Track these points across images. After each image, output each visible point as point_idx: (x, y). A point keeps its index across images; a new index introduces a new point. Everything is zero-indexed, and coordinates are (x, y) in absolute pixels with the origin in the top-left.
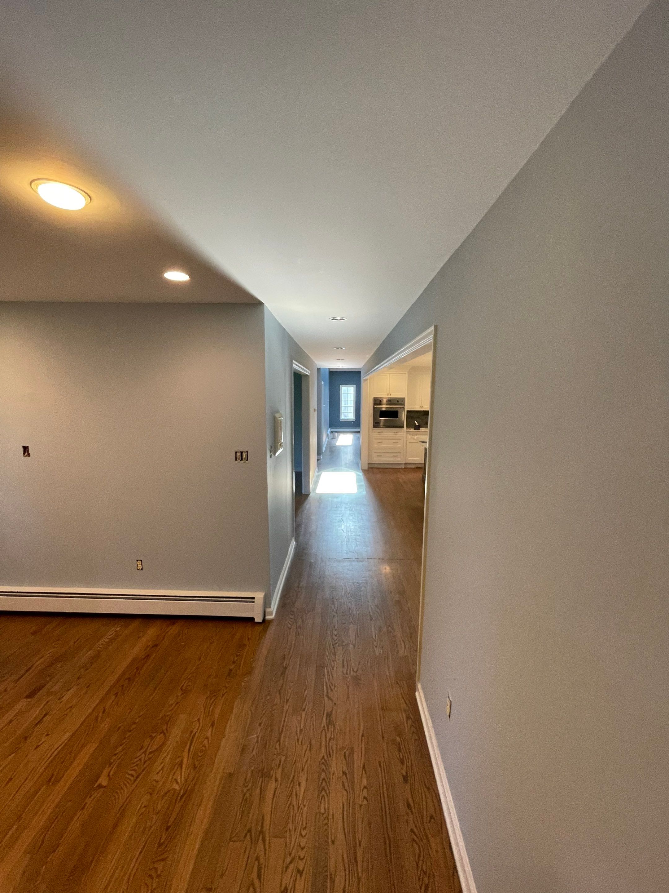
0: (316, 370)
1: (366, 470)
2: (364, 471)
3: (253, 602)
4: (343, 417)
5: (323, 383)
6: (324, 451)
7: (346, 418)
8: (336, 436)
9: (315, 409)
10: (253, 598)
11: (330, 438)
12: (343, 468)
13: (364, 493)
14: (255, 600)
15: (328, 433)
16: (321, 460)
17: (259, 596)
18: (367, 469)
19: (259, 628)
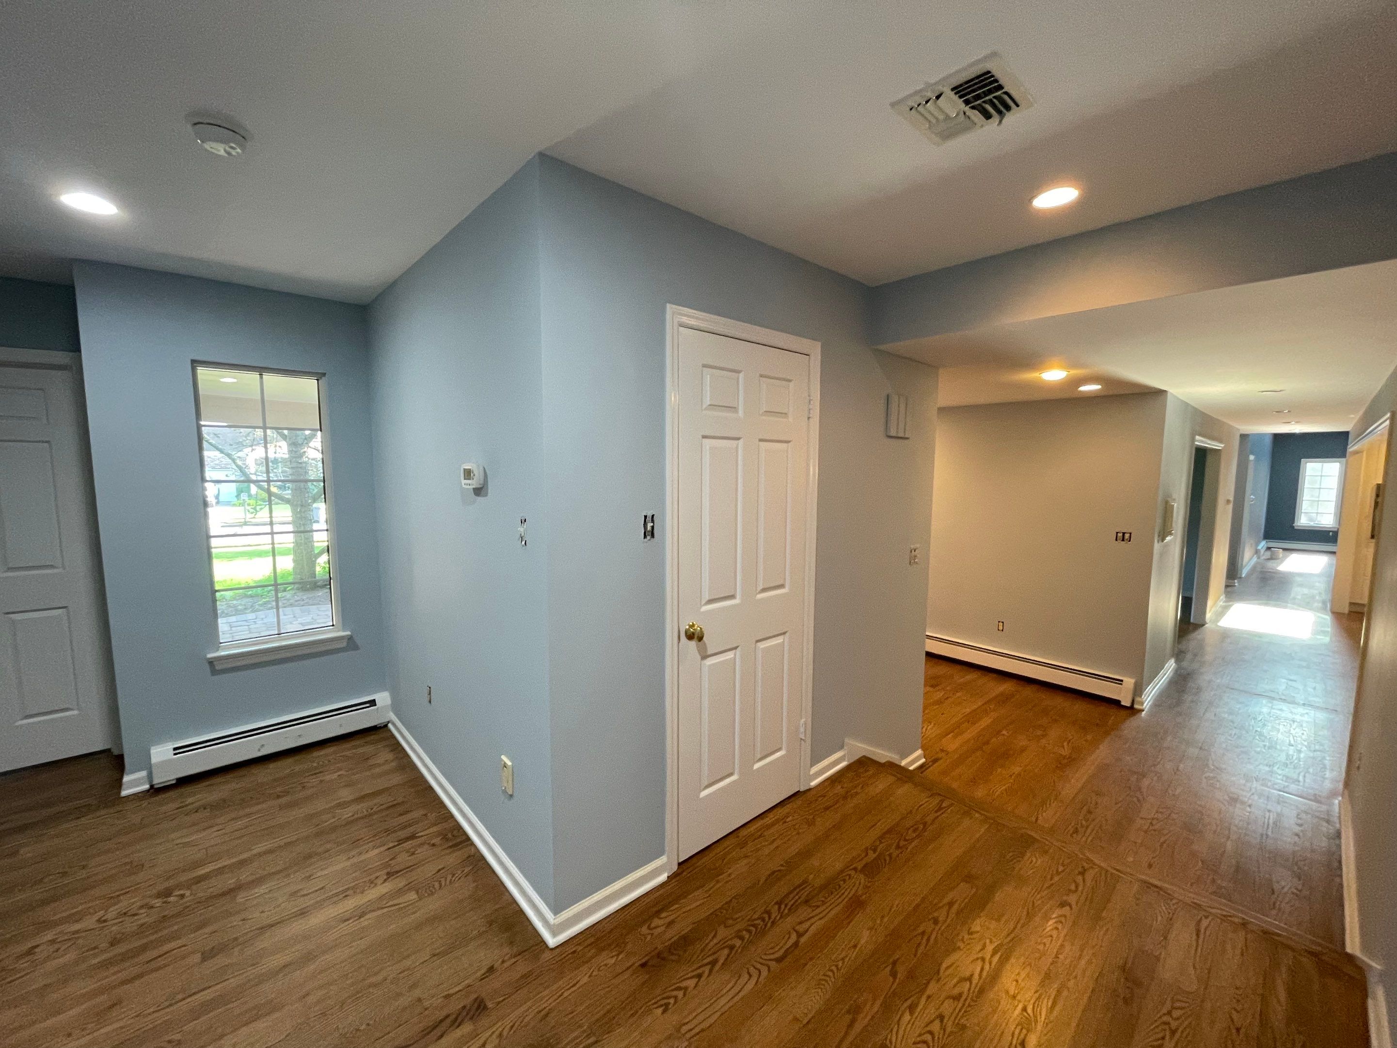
0: (1238, 438)
1: (1344, 614)
2: (1337, 615)
3: (1121, 684)
4: (1303, 520)
5: (1252, 457)
6: (1243, 576)
7: (1312, 524)
8: (1281, 555)
9: (1228, 501)
10: (1122, 681)
11: (1263, 558)
12: (1289, 605)
13: (1327, 639)
14: (1124, 683)
15: (1259, 547)
16: (1235, 588)
17: (1129, 682)
18: (1346, 611)
19: (1123, 713)
